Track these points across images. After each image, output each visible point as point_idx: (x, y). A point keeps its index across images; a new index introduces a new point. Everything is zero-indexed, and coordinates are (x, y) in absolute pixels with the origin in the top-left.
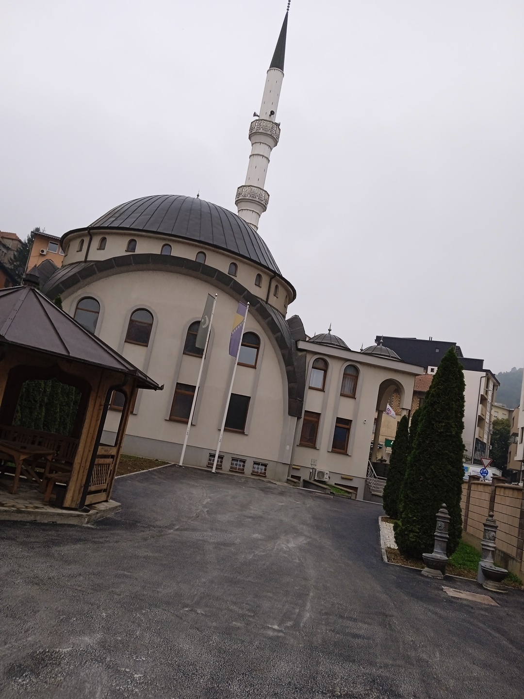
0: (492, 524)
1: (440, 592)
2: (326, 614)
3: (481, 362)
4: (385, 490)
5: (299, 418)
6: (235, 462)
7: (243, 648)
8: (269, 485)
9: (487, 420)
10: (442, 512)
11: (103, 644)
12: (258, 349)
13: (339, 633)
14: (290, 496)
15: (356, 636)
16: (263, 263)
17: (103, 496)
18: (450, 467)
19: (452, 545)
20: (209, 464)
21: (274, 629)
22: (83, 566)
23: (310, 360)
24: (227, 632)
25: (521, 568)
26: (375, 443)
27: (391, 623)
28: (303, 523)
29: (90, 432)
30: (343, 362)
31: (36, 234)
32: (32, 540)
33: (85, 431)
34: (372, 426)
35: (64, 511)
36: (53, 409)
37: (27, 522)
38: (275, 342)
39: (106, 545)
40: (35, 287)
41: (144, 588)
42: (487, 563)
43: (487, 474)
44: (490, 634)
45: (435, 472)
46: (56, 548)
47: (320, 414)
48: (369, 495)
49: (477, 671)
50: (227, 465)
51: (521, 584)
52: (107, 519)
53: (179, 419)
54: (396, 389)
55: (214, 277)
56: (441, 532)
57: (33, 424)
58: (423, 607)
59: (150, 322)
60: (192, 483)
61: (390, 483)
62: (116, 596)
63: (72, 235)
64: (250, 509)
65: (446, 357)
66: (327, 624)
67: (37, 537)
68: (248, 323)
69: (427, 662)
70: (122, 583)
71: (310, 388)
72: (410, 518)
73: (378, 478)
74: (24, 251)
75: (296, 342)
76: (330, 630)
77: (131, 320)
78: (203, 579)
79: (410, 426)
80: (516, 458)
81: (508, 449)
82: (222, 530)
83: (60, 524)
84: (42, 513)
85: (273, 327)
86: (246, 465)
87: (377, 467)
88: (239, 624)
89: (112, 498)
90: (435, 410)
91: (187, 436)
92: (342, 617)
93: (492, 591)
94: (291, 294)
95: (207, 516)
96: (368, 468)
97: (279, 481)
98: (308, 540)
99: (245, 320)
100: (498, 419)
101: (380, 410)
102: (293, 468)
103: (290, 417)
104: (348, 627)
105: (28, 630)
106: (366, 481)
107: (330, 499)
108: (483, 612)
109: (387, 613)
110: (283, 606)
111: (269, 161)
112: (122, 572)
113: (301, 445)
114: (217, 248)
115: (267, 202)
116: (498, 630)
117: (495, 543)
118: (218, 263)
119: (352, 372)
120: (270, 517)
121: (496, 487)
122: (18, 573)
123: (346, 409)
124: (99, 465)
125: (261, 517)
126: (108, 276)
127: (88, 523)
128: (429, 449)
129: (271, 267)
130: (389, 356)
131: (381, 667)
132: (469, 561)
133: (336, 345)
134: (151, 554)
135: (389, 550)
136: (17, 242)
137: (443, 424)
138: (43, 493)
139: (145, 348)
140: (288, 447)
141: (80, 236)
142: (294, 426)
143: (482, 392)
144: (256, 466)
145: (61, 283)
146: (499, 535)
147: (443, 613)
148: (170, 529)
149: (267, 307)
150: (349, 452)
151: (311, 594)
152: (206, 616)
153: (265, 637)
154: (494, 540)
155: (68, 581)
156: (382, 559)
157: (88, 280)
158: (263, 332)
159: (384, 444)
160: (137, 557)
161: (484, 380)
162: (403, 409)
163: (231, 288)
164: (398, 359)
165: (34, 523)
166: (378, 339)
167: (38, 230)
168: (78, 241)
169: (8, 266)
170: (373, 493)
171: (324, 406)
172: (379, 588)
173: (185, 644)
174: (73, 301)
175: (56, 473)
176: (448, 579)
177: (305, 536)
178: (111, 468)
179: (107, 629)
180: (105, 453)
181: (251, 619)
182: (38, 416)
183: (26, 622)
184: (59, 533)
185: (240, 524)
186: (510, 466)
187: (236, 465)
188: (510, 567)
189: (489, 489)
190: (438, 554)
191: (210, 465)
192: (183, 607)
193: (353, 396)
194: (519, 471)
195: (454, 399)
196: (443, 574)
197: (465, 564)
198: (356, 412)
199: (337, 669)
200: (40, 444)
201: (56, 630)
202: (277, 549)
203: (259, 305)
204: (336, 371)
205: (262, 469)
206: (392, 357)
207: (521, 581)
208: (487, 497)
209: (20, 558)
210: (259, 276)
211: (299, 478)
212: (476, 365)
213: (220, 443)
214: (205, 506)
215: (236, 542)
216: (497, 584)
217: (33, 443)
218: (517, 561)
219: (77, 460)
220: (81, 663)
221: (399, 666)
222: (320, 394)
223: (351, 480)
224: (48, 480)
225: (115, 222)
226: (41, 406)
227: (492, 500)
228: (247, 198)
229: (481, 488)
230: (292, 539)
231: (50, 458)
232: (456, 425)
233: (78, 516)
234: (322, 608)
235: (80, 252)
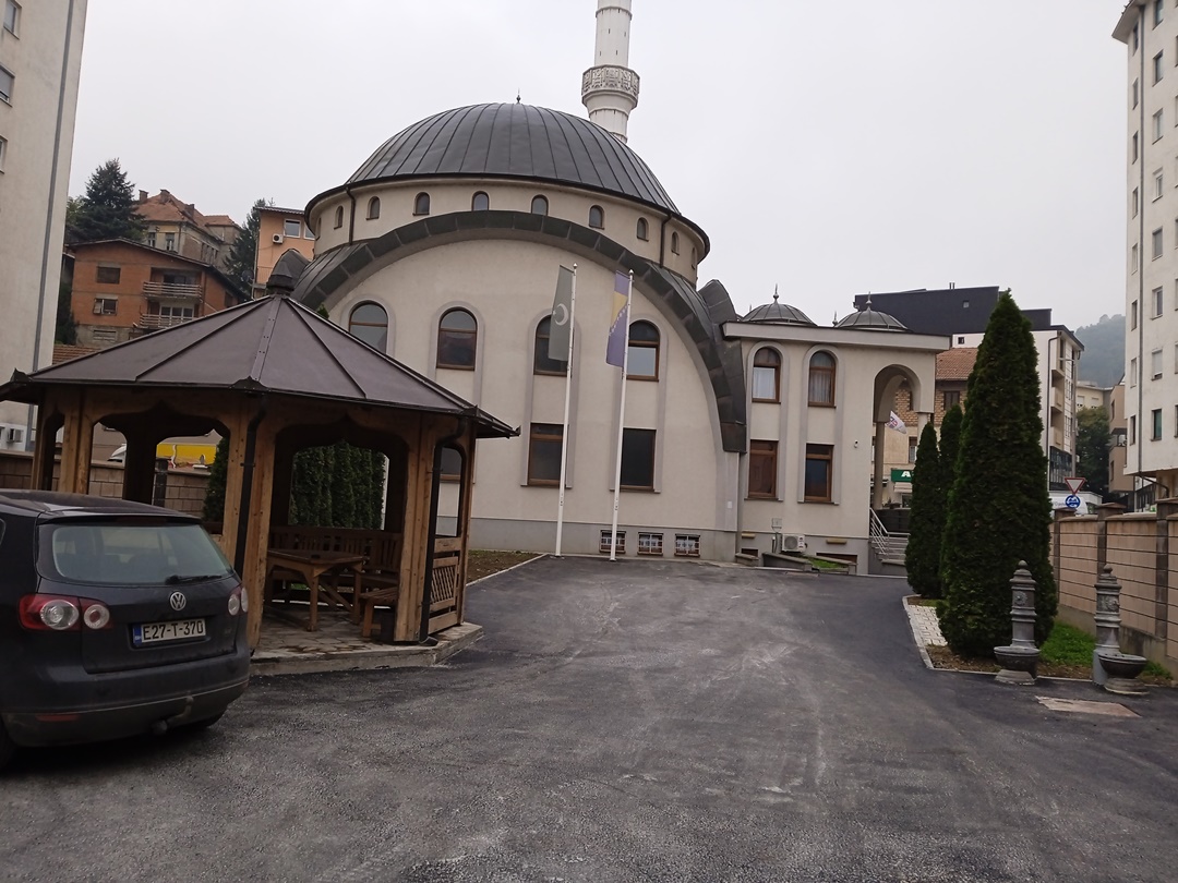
0: (1110, 584)
1: (1035, 706)
2: (853, 760)
3: (1046, 314)
4: (906, 552)
5: (742, 454)
6: (645, 540)
7: (732, 826)
8: (708, 569)
9: (1067, 414)
10: (1019, 576)
11: (510, 843)
12: (657, 347)
13: (881, 789)
14: (747, 583)
15: (911, 790)
16: (646, 197)
17: (451, 618)
18: (1025, 498)
19: (1043, 628)
20: (603, 547)
21: (774, 793)
22: (449, 728)
23: (749, 353)
24: (701, 804)
25: (1166, 651)
26: (876, 478)
27: (964, 764)
28: (779, 622)
29: (418, 517)
30: (806, 348)
31: (261, 210)
32: (359, 697)
33: (409, 517)
34: (869, 451)
35: (398, 648)
36: (342, 492)
37: (344, 672)
38: (685, 332)
39: (474, 692)
40: (288, 295)
41: (551, 750)
42: (1109, 650)
43: (1078, 504)
44: (1137, 766)
45: (999, 510)
46: (399, 706)
47: (776, 442)
48: (878, 564)
49: (1127, 826)
50: (632, 547)
51: (1169, 677)
52: (466, 652)
53: (544, 481)
54: (904, 382)
55: (565, 236)
56: (1021, 607)
57: (317, 519)
58: (1011, 732)
59: (473, 329)
60: (583, 581)
61: (915, 540)
62: (511, 769)
63: (322, 201)
64: (689, 611)
65: (998, 311)
66: (859, 776)
67: (365, 692)
68: (635, 305)
69: (1040, 819)
70: (514, 747)
71: (755, 401)
72: (965, 592)
73: (891, 536)
74: (246, 243)
75: (721, 326)
76: (866, 785)
77: (440, 330)
78: (640, 728)
79: (939, 439)
80: (1127, 471)
81: (1108, 456)
82: (650, 649)
83: (395, 669)
84: (365, 656)
85: (677, 307)
86: (664, 541)
87: (886, 518)
88: (716, 791)
89: (465, 620)
90: (989, 404)
91: (561, 508)
92: (881, 763)
93: (1121, 695)
94: (700, 245)
95: (620, 630)
96: (871, 521)
97: (723, 560)
98: (794, 649)
99: (629, 302)
100: (1085, 409)
101: (880, 422)
102: (743, 537)
103: (726, 454)
104: (894, 778)
105: (390, 837)
106: (870, 543)
107: (812, 579)
108: (1114, 731)
109: (954, 748)
110: (779, 756)
111: (631, 16)
112: (511, 730)
113: (751, 498)
114: (564, 185)
115: (636, 91)
116: (1147, 756)
117: (1118, 615)
118: (571, 210)
119: (824, 363)
120: (721, 619)
121: (1106, 522)
122: (352, 750)
123: (821, 428)
124: (439, 568)
125: (706, 621)
126: (391, 262)
127: (437, 662)
128: (985, 473)
129: (660, 203)
130: (886, 327)
131: (965, 835)
132: (1072, 651)
133: (791, 321)
134: (547, 698)
135: (933, 650)
136: (231, 230)
137: (1006, 427)
138: (358, 625)
139: (471, 373)
140: (730, 505)
141: (336, 202)
142: (735, 468)
143: (1054, 366)
144: (681, 542)
145: (319, 284)
146: (1123, 601)
147: (1048, 739)
148: (567, 656)
149: (664, 274)
150: (834, 500)
151: (821, 732)
152: (659, 783)
153: (763, 806)
154: (1117, 611)
155: (431, 753)
156: (924, 665)
157: (361, 273)
158: (661, 317)
159: (889, 478)
160: (528, 705)
161: (1055, 344)
162: (920, 413)
163: (597, 249)
164: (902, 328)
165: (354, 672)
166: (860, 301)
167: (261, 203)
168: (334, 210)
169: (224, 271)
170: (884, 560)
171: (783, 428)
172: (929, 711)
173: (636, 829)
174: (342, 312)
175: (370, 590)
176: (1041, 683)
177: (788, 643)
178: (458, 571)
179: (512, 820)
180: (445, 549)
181: (733, 781)
182: (322, 505)
183: (383, 824)
184: (398, 682)
185: (675, 635)
186: (1117, 485)
187: (648, 543)
188: (1145, 651)
189: (1094, 528)
190: (1021, 645)
191: (605, 550)
192: (621, 775)
193: (830, 404)
194: (1133, 492)
195: (1021, 382)
196: (1034, 677)
197: (1066, 657)
198: (838, 431)
199: (893, 844)
200: (337, 548)
201: (433, 831)
202: (747, 669)
203: (649, 272)
204: (796, 366)
205: (691, 546)
206: (891, 327)
207: (1169, 674)
208: (1092, 541)
209: (349, 727)
210: (642, 221)
211: (754, 552)
212: (1041, 318)
213: (616, 512)
214: (613, 615)
215: (677, 664)
216: (1129, 682)
217: (326, 548)
218: (1158, 641)
219: (405, 565)
220: (485, 877)
221: (995, 830)
222: (775, 407)
223: (844, 544)
224: (363, 602)
225: (388, 168)
226: (324, 489)
227: (1102, 545)
228: (602, 88)
229: (1079, 528)
230: (766, 651)
231: (358, 568)
232: (1028, 425)
233: (422, 652)
234: (844, 751)
235: (339, 230)
